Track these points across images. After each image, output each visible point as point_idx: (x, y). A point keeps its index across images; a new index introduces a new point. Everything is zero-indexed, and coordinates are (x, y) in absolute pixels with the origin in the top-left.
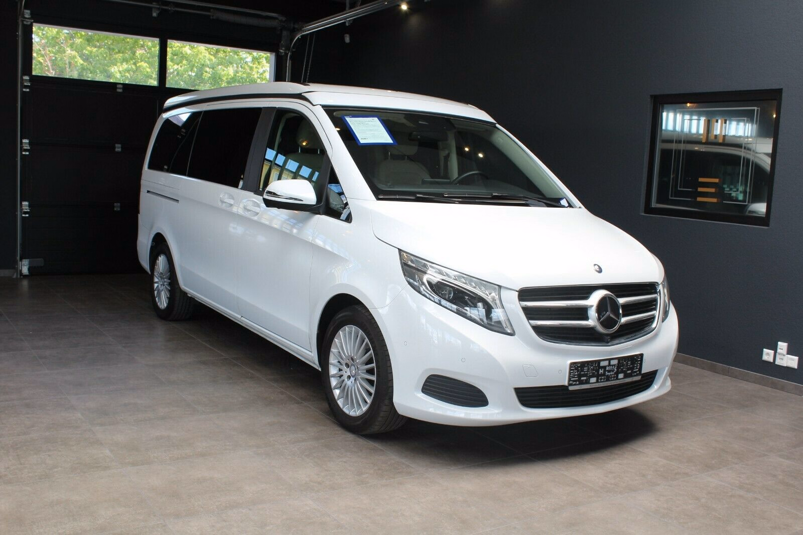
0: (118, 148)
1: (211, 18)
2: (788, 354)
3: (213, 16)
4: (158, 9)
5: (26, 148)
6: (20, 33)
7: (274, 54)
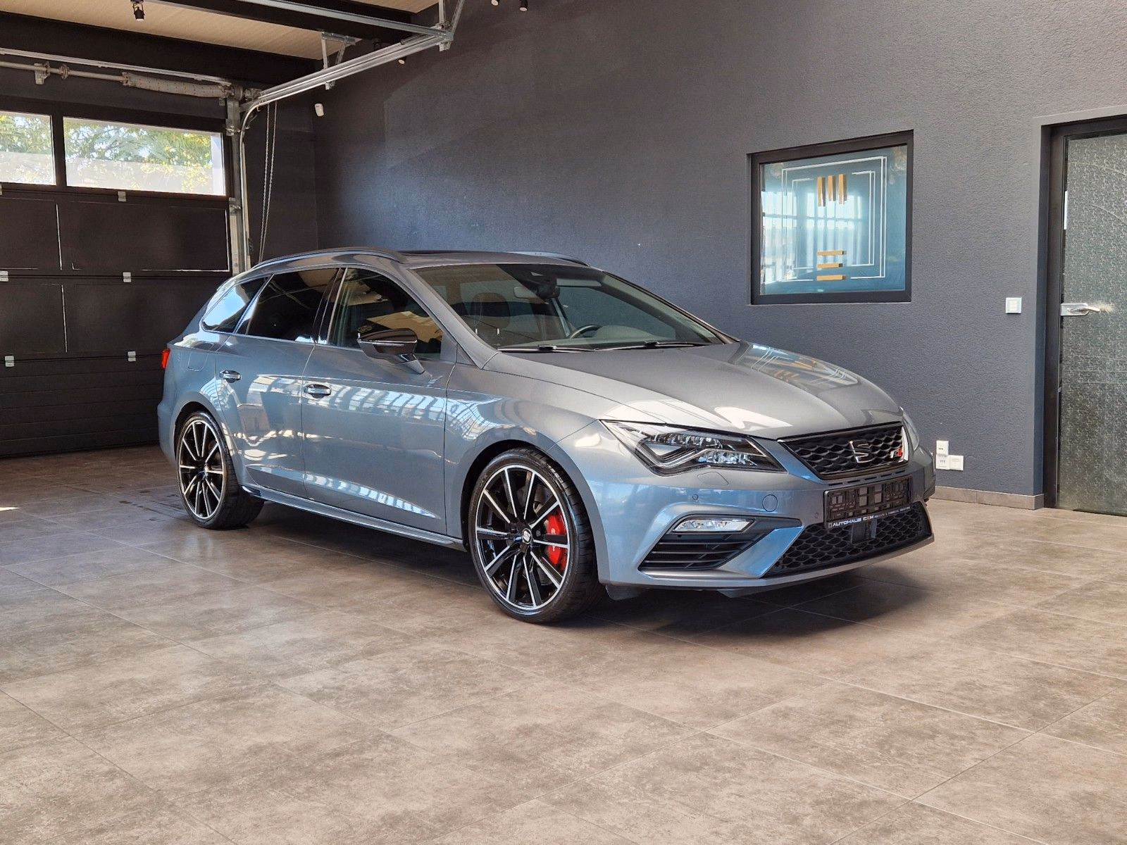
0: (4, 275)
1: (125, 84)
2: (949, 454)
3: (127, 82)
4: (46, 72)
7: (220, 134)
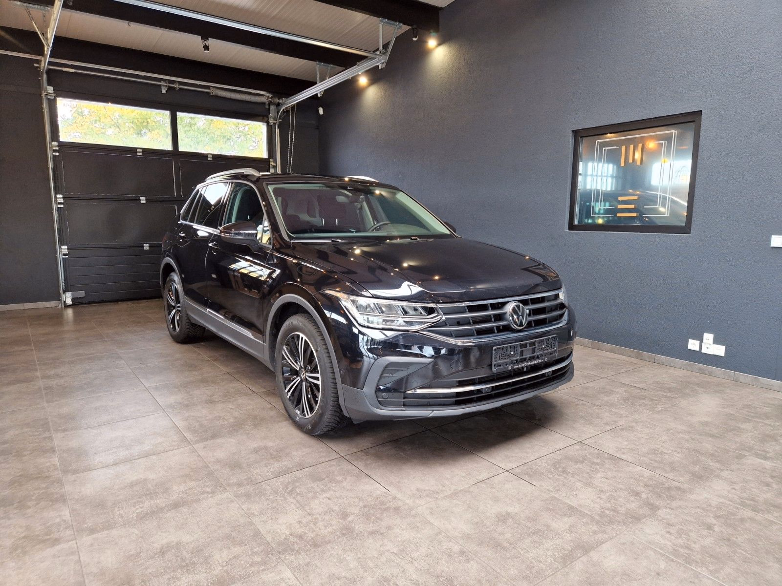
0: (143, 200)
1: (211, 94)
2: (714, 343)
3: (212, 93)
4: (166, 86)
5: (59, 201)
6: (45, 105)
7: (265, 124)
